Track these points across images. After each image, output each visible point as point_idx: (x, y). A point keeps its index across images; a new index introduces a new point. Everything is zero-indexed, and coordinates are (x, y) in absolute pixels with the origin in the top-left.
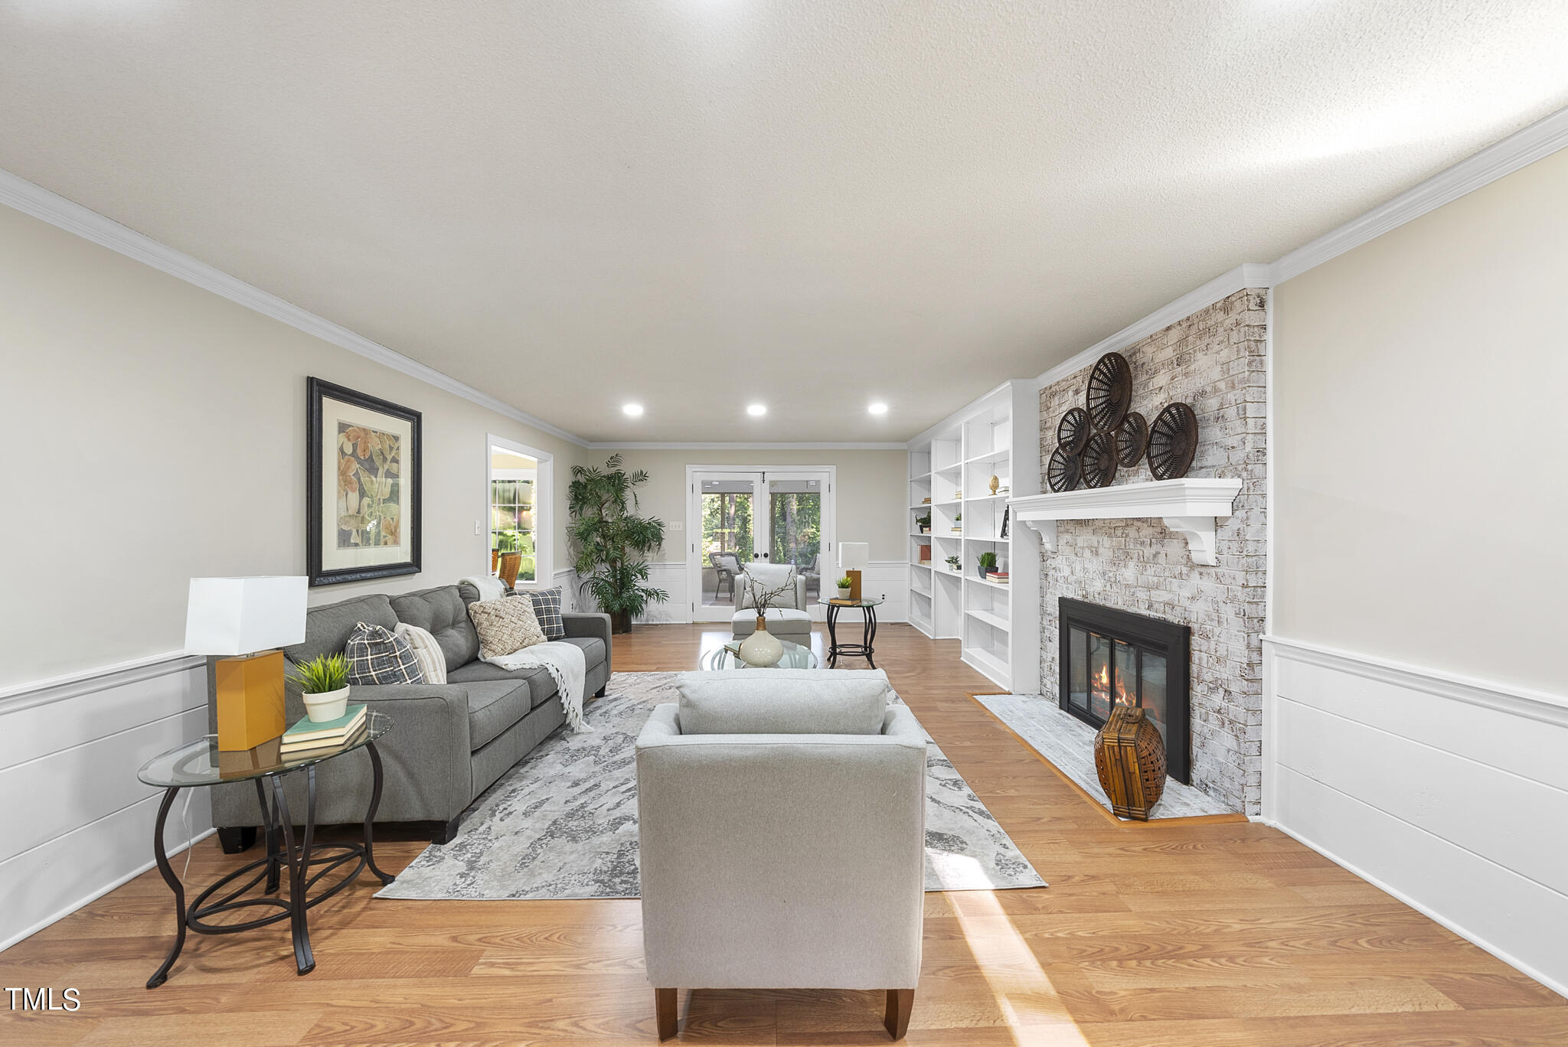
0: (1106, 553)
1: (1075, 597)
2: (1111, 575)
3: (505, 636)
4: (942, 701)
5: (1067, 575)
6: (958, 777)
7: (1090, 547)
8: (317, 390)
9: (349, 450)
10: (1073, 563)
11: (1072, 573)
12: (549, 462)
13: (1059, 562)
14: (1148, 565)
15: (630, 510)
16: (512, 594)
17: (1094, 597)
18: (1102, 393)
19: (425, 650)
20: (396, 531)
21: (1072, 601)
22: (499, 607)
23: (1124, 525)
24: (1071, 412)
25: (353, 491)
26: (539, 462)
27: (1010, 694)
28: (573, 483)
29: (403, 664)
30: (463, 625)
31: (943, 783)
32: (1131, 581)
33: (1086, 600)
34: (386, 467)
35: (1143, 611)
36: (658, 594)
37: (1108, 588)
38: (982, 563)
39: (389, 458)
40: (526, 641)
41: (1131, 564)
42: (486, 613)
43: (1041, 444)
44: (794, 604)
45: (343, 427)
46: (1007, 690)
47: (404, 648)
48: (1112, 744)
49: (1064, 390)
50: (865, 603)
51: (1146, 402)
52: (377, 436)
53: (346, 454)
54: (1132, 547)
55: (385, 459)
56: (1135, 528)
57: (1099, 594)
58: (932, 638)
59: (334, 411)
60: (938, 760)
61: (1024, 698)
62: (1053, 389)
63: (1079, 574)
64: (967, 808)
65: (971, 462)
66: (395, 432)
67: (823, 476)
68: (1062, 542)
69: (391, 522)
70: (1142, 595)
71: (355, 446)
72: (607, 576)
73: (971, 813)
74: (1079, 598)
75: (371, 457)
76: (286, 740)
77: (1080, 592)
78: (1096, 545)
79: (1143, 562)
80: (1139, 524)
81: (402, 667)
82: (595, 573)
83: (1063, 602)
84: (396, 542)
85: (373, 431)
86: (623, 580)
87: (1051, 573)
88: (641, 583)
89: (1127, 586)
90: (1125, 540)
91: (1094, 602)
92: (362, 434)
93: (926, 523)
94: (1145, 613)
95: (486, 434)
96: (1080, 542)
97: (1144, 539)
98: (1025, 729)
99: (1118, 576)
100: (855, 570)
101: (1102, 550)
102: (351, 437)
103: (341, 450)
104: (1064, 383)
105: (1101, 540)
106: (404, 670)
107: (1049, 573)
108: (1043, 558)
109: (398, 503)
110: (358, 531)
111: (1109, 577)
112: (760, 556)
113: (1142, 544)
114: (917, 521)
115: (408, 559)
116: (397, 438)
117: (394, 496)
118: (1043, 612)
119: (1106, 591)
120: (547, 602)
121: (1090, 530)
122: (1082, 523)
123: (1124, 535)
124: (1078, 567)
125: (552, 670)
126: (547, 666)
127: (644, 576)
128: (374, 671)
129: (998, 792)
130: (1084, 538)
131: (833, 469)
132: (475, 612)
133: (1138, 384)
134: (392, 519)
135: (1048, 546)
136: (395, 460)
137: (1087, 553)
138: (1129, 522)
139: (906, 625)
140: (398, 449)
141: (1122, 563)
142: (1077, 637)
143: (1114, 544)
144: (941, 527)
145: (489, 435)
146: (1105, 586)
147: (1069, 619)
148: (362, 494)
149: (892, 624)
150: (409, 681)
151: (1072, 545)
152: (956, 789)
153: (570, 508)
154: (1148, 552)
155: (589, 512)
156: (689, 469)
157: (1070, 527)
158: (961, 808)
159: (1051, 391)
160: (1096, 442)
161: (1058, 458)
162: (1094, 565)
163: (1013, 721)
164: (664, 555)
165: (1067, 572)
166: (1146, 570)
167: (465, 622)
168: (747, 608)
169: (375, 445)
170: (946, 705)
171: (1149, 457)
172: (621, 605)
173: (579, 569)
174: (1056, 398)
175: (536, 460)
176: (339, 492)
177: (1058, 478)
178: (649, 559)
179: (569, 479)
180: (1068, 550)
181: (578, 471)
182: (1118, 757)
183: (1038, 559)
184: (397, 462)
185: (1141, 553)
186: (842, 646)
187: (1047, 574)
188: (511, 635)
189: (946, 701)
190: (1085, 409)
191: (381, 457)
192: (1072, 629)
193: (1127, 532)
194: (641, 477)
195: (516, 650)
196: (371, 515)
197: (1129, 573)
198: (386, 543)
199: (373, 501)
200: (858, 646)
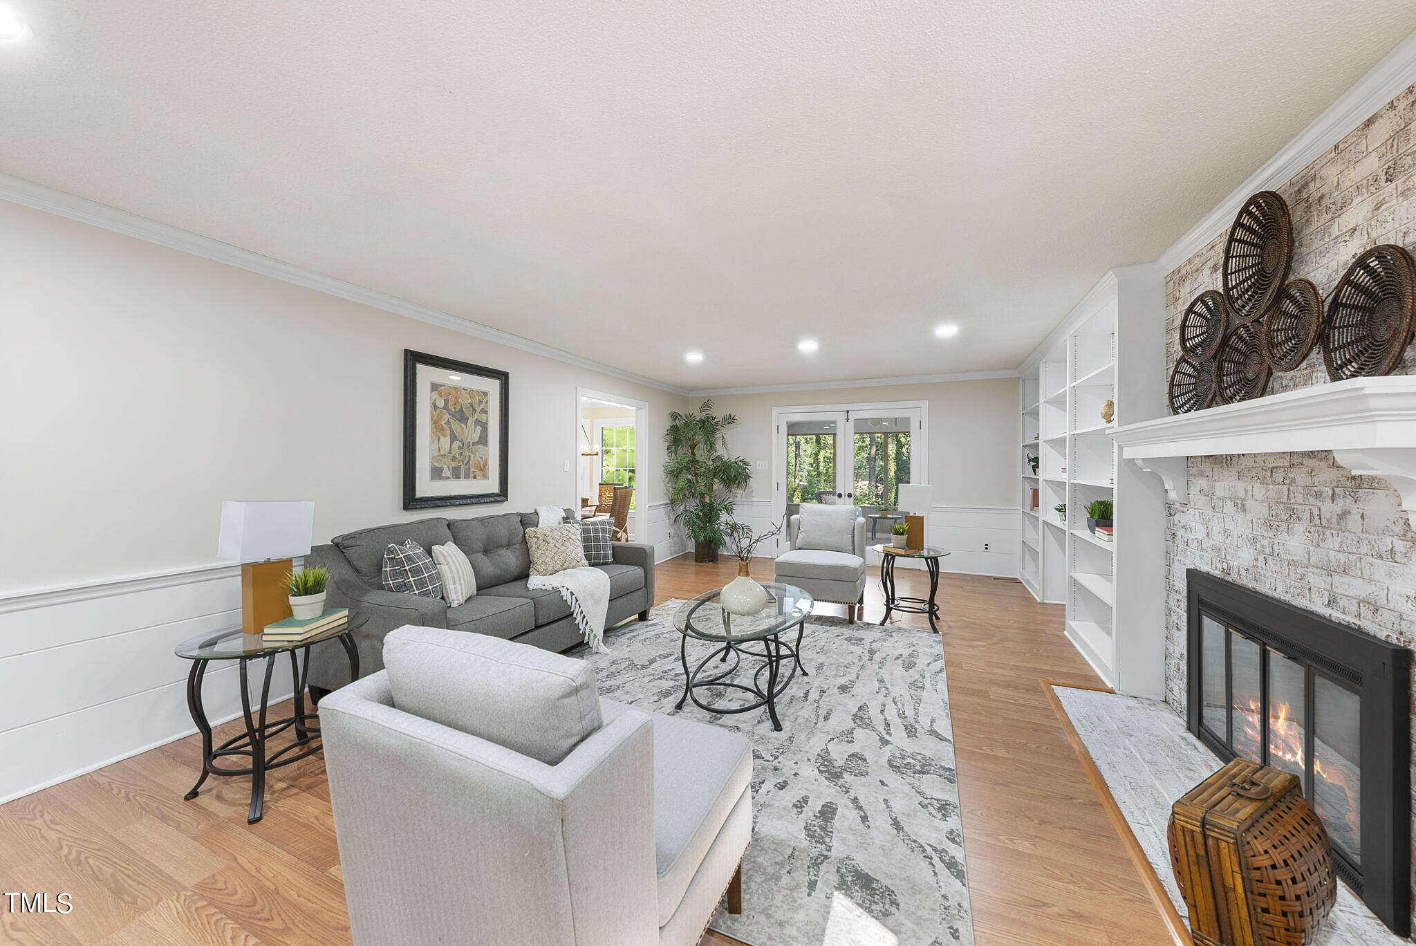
0: (1257, 509)
1: (1212, 572)
2: (1265, 542)
3: (548, 559)
4: (999, 685)
5: (1201, 538)
6: (952, 798)
7: (1233, 498)
8: (413, 359)
9: (441, 403)
10: (1209, 520)
11: (1208, 535)
12: (644, 410)
13: (1189, 518)
14: (1328, 532)
15: (720, 451)
16: (567, 523)
17: (1239, 575)
18: (1251, 261)
19: (446, 566)
20: (484, 467)
21: (1207, 577)
22: (548, 533)
23: (1287, 464)
24: (1201, 299)
25: (445, 435)
26: (637, 410)
27: (1112, 692)
28: (671, 427)
29: (412, 577)
30: (517, 546)
31: (926, 802)
32: (1299, 556)
33: (1227, 578)
34: (476, 417)
35: (1318, 606)
36: (743, 529)
37: (1261, 563)
38: (1092, 514)
39: (478, 409)
40: (566, 565)
41: (1299, 528)
42: (536, 537)
43: (1168, 352)
44: (851, 548)
45: (435, 387)
46: (1110, 685)
47: (415, 563)
48: (1189, 826)
49: (1198, 270)
50: (925, 553)
51: (1325, 261)
52: (467, 393)
53: (438, 408)
54: (1300, 499)
55: (474, 410)
56: (1305, 469)
57: (1247, 570)
58: (1038, 600)
59: (425, 374)
60: (941, 766)
61: (1132, 703)
62: (1183, 272)
63: (1218, 538)
64: (936, 850)
65: (1078, 386)
66: (484, 389)
67: (917, 413)
68: (1194, 490)
69: (480, 460)
70: (1317, 580)
71: (446, 401)
72: (696, 510)
73: (936, 860)
74: (1218, 573)
75: (461, 410)
76: (266, 631)
77: (1219, 565)
78: (1242, 495)
79: (1320, 526)
80: (1312, 463)
81: (411, 579)
82: (686, 507)
83: (1193, 576)
84: (485, 476)
85: (464, 389)
86: (709, 514)
87: (1180, 532)
88: (724, 517)
89: (1291, 563)
90: (1289, 490)
91: (1238, 581)
92: (453, 392)
93: (1035, 462)
94: (1325, 611)
95: (576, 388)
96: (1220, 489)
97: (1323, 489)
98: (1107, 749)
99: (1276, 546)
100: (917, 515)
101: (1250, 504)
102: (442, 394)
103: (435, 406)
104: (1198, 259)
105: (1249, 488)
106: (413, 583)
107: (1177, 533)
108: (1170, 510)
109: (487, 446)
110: (449, 468)
111: (1263, 546)
112: (843, 496)
113: (1319, 495)
114: (1029, 461)
115: (497, 490)
116: (486, 394)
117: (483, 440)
118: (1170, 589)
119: (1256, 566)
120: (596, 531)
121: (1234, 472)
122: (1222, 462)
123: (1287, 482)
124: (1216, 527)
125: (564, 593)
126: (561, 589)
127: (729, 511)
128: (392, 580)
129: (1002, 837)
130: (1226, 484)
131: (924, 405)
132: (529, 537)
133: (1312, 233)
134: (482, 458)
135: (1173, 495)
136: (485, 412)
137: (1229, 507)
138: (1296, 460)
139: (1015, 581)
140: (487, 402)
141: (1284, 526)
142: (1213, 630)
143: (1271, 494)
144: (1052, 468)
145: (578, 388)
146: (1256, 560)
147: (1200, 602)
148: (454, 438)
149: (995, 579)
150: (417, 592)
151: (1209, 495)
152: (939, 815)
153: (668, 449)
154: (1329, 510)
155: (683, 451)
156: (775, 411)
157: (1206, 468)
158: (927, 847)
159: (1180, 275)
160: (1240, 337)
161: (1186, 368)
162: (1240, 526)
163: (1095, 734)
164: (752, 492)
165: (1200, 533)
166: (1324, 540)
167: (521, 544)
168: (800, 549)
169: (465, 400)
170: (1004, 691)
171: (1327, 352)
172: (705, 537)
173: (672, 503)
174: (1187, 283)
175: (634, 408)
176: (432, 437)
177: (1186, 397)
178: (739, 495)
179: (668, 423)
180: (1201, 501)
181: (675, 416)
182: (1202, 852)
183: (1165, 513)
184: (486, 413)
185: (1316, 512)
186: (901, 599)
187: (1174, 534)
188: (552, 559)
189: (1006, 686)
190: (1221, 291)
191: (471, 409)
192: (1204, 618)
193: (1291, 476)
194: (730, 420)
195: (556, 572)
196: (461, 455)
197: (1295, 542)
198: (475, 477)
199: (463, 444)
200: (923, 601)
